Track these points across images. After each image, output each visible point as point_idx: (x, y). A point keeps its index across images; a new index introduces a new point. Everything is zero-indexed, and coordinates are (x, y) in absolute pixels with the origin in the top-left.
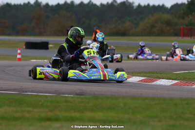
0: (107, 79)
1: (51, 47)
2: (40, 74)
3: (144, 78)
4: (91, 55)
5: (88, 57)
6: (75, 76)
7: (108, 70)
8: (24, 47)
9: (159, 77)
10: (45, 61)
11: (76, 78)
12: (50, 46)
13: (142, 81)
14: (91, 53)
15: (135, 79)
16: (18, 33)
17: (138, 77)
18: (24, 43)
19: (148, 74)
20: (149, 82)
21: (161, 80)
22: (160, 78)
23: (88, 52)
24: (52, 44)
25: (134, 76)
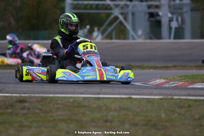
0: (105, 79)
2: (26, 75)
4: (88, 50)
5: (84, 53)
6: (64, 77)
7: (107, 68)
11: (65, 79)
14: (87, 48)
23: (84, 46)
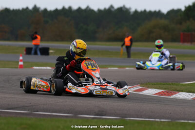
1: (52, 53)
3: (161, 91)
8: (25, 53)
9: (178, 89)
10: (48, 68)
12: (51, 51)
15: (151, 92)
16: (17, 38)
18: (24, 49)
19: (164, 86)
21: (180, 93)
24: (52, 50)
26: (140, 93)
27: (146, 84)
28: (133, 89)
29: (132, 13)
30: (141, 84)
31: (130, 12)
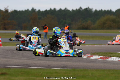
3: (101, 56)
13: (100, 58)
15: (96, 57)
17: (98, 56)
18: (26, 35)
19: (104, 54)
20: (105, 59)
21: (112, 57)
22: (111, 57)
24: (43, 35)
25: (95, 55)
26: (90, 58)
27: (94, 53)
28: (86, 56)
29: (93, 12)
30: (91, 53)
31: (92, 11)
